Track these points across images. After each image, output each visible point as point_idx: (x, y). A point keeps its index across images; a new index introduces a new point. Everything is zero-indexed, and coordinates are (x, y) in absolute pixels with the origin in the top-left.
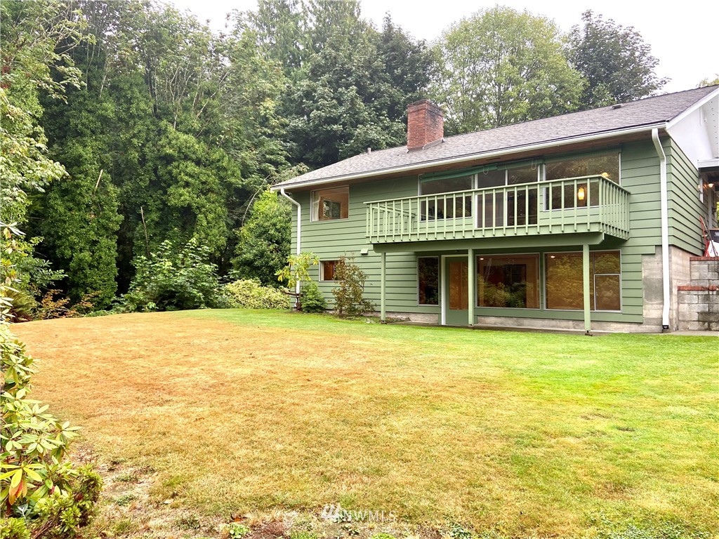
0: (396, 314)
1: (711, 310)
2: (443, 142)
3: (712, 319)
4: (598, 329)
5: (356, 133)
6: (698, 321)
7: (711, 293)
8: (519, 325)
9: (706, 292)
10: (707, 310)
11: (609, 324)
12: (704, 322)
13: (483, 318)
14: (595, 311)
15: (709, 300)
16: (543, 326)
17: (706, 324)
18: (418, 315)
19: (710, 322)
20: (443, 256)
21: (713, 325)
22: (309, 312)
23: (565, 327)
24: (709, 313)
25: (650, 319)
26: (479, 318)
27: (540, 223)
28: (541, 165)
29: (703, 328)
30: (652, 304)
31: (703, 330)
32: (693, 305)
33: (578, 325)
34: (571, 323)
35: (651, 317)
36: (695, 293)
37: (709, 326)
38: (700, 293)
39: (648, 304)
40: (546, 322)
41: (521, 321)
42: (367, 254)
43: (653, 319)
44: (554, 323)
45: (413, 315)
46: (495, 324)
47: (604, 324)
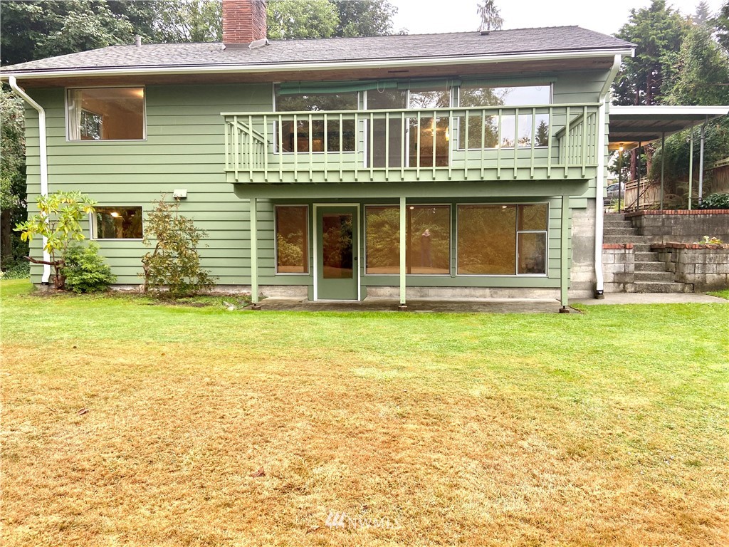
0: (239, 288)
1: (627, 270)
2: (267, 44)
3: (627, 279)
4: (519, 297)
5: (67, 21)
6: (614, 282)
7: (627, 251)
8: (422, 296)
9: (623, 251)
10: (623, 270)
11: (532, 290)
12: (619, 283)
13: (374, 289)
14: (518, 275)
15: (625, 260)
16: (454, 296)
17: (622, 285)
18: (276, 288)
19: (625, 283)
20: (315, 205)
21: (628, 286)
22: (84, 291)
23: (481, 296)
24: (625, 273)
25: (578, 283)
26: (368, 289)
27: (452, 164)
28: (456, 88)
29: (618, 290)
30: (580, 266)
31: (618, 292)
32: (609, 266)
33: (496, 293)
34: (488, 291)
35: (578, 281)
36: (611, 251)
37: (624, 287)
38: (617, 252)
39: (576, 266)
40: (458, 291)
41: (425, 290)
42: (185, 198)
43: (581, 282)
44: (467, 291)
45: (268, 288)
46: (391, 295)
47: (526, 290)
